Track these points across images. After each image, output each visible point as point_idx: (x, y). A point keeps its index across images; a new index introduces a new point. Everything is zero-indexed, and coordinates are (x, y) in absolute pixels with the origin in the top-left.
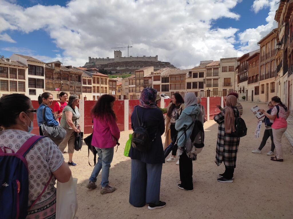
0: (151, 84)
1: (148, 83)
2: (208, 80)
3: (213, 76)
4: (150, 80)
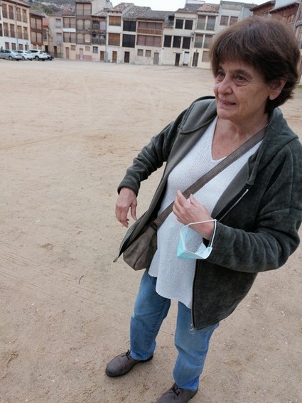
0: (105, 31)
1: (98, 28)
2: (197, 35)
3: (207, 29)
4: (102, 23)
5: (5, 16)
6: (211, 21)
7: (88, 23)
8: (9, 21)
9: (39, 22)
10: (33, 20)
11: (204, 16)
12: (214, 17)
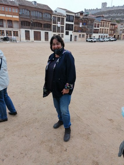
5: (101, 26)
8: (102, 28)
9: (114, 26)
10: (111, 26)
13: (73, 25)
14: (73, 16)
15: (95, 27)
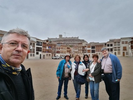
0: (86, 50)
2: (115, 47)
3: (118, 46)
5: (61, 49)
6: (119, 43)
7: (81, 48)
8: (62, 50)
9: (69, 49)
11: (116, 42)
12: (119, 42)
13: (41, 48)
14: (42, 42)
15: (57, 49)
